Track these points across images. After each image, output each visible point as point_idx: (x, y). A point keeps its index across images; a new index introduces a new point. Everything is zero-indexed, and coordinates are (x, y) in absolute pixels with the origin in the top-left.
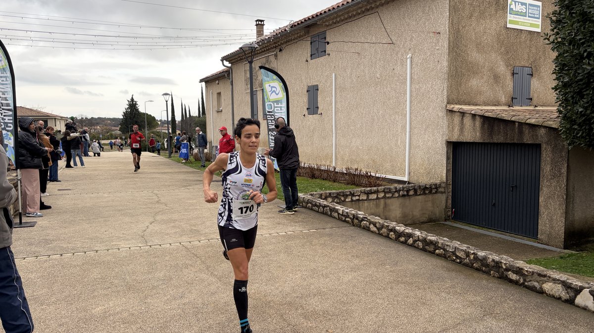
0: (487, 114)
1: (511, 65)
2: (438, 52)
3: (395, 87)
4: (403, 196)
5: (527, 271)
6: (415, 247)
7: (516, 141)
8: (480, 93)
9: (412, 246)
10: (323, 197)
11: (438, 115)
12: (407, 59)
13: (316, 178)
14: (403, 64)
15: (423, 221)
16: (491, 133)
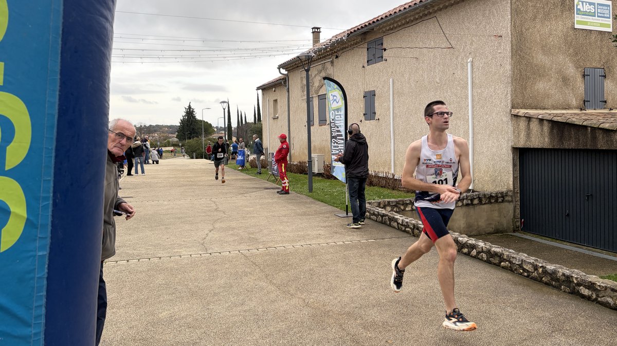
0: (556, 119)
1: (581, 67)
2: (500, 55)
3: (456, 91)
4: (467, 205)
5: (599, 286)
6: (479, 259)
7: (589, 147)
8: (548, 96)
9: (475, 257)
10: (382, 206)
11: (502, 120)
12: (467, 63)
13: (374, 186)
14: (464, 67)
15: (489, 231)
16: (561, 138)
